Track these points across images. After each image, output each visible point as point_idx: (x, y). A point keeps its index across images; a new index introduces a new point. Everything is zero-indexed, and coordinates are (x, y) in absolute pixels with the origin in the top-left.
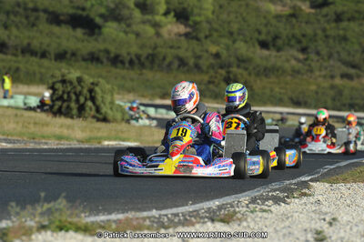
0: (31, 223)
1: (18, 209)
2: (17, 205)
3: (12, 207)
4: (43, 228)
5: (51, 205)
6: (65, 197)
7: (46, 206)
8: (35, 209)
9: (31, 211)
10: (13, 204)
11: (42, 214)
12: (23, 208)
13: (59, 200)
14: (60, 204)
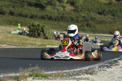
0: (27, 74)
1: (22, 70)
2: (22, 68)
4: (31, 76)
5: (33, 68)
6: (38, 66)
7: (32, 68)
8: (28, 70)
9: (27, 70)
10: (21, 68)
11: (30, 71)
12: (24, 69)
13: (36, 67)
14: (36, 68)
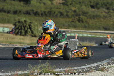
3: (30, 66)
9: (36, 67)
10: (30, 65)
13: (46, 63)
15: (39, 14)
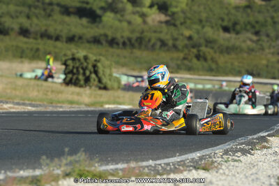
0: (58, 172)
1: (48, 161)
3: (43, 160)
4: (67, 175)
5: (73, 158)
6: (84, 151)
7: (70, 158)
8: (61, 161)
9: (58, 162)
10: (44, 157)
11: (66, 165)
12: (52, 160)
15: (118, 44)
